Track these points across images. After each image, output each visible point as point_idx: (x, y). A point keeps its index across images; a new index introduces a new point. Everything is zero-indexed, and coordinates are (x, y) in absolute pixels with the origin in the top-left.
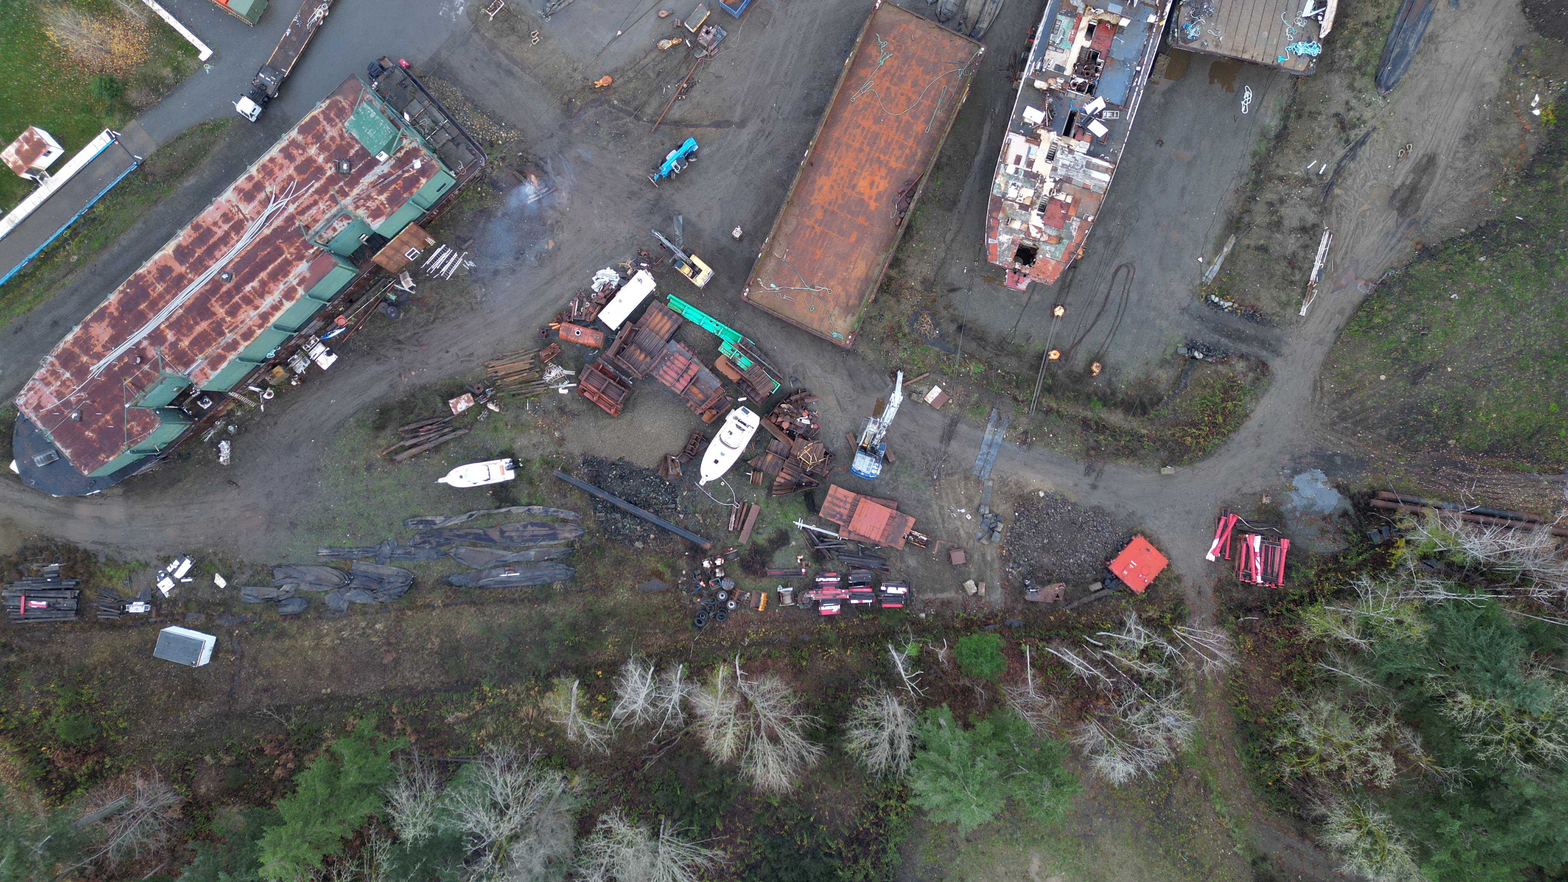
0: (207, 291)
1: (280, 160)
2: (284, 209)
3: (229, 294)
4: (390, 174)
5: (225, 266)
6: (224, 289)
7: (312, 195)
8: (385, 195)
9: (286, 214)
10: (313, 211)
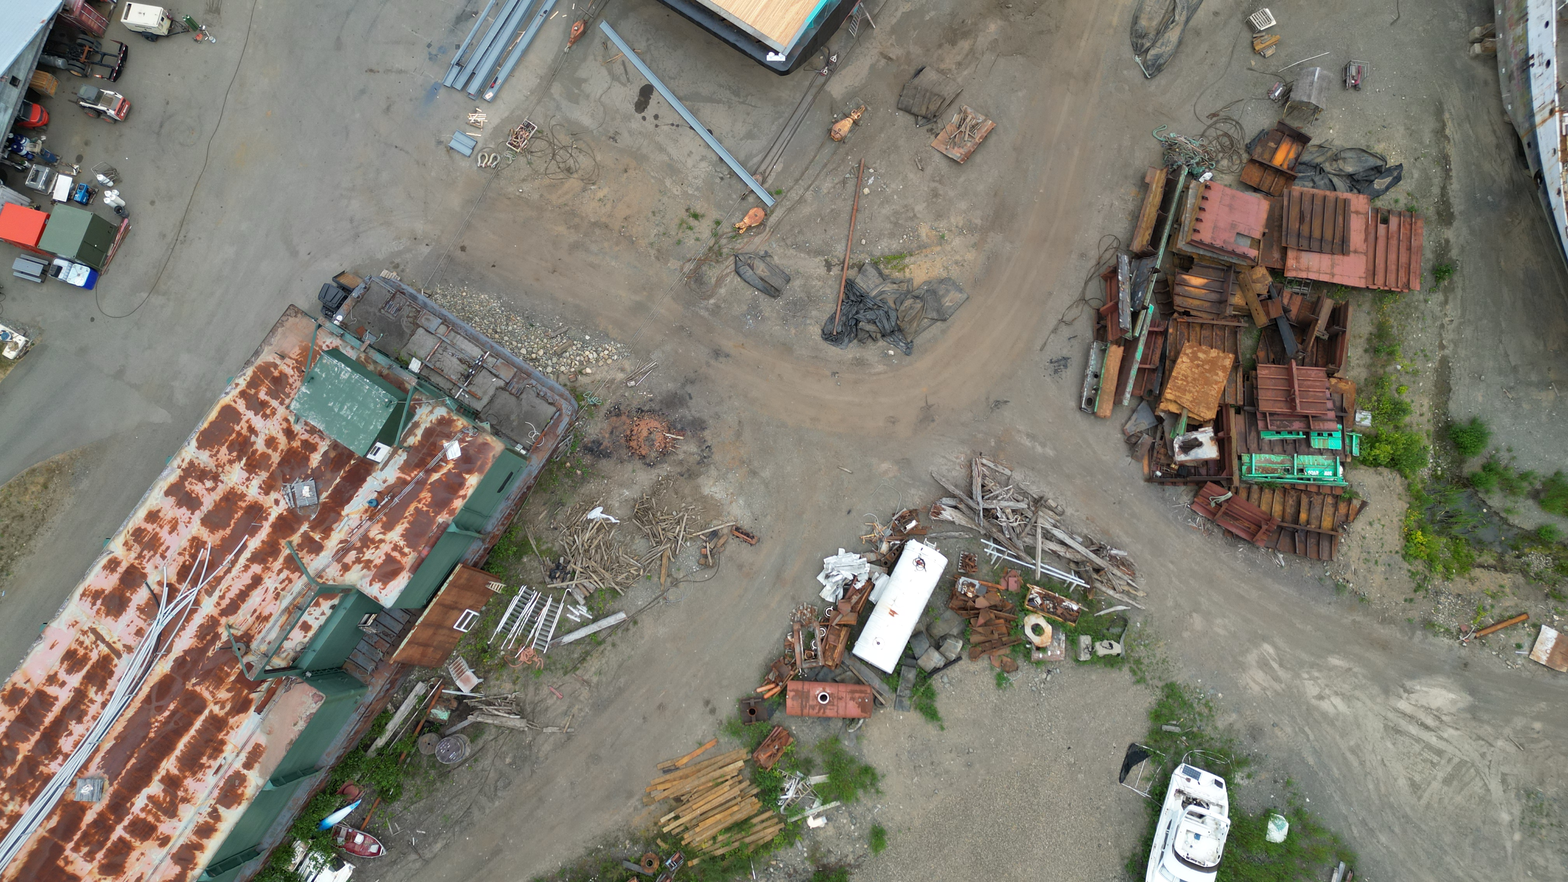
0: (52, 831)
1: (169, 509)
2: (193, 611)
3: (103, 825)
4: (402, 483)
5: (85, 766)
6: (89, 817)
7: (246, 568)
8: (399, 529)
9: (198, 619)
10: (255, 598)
